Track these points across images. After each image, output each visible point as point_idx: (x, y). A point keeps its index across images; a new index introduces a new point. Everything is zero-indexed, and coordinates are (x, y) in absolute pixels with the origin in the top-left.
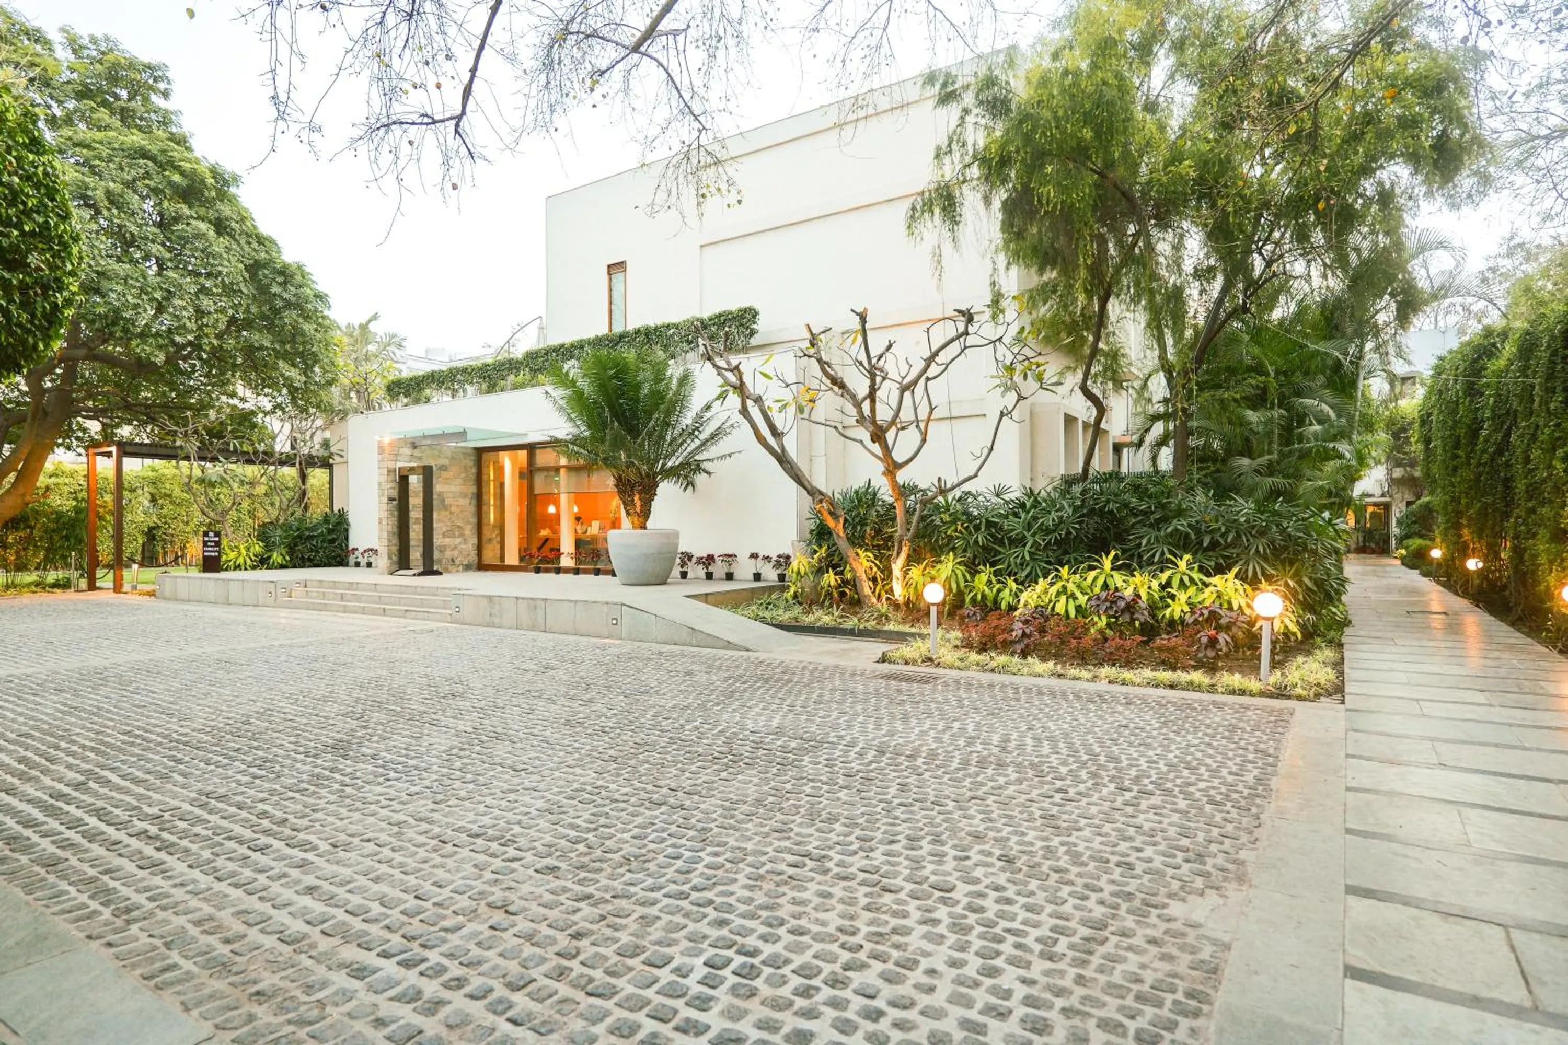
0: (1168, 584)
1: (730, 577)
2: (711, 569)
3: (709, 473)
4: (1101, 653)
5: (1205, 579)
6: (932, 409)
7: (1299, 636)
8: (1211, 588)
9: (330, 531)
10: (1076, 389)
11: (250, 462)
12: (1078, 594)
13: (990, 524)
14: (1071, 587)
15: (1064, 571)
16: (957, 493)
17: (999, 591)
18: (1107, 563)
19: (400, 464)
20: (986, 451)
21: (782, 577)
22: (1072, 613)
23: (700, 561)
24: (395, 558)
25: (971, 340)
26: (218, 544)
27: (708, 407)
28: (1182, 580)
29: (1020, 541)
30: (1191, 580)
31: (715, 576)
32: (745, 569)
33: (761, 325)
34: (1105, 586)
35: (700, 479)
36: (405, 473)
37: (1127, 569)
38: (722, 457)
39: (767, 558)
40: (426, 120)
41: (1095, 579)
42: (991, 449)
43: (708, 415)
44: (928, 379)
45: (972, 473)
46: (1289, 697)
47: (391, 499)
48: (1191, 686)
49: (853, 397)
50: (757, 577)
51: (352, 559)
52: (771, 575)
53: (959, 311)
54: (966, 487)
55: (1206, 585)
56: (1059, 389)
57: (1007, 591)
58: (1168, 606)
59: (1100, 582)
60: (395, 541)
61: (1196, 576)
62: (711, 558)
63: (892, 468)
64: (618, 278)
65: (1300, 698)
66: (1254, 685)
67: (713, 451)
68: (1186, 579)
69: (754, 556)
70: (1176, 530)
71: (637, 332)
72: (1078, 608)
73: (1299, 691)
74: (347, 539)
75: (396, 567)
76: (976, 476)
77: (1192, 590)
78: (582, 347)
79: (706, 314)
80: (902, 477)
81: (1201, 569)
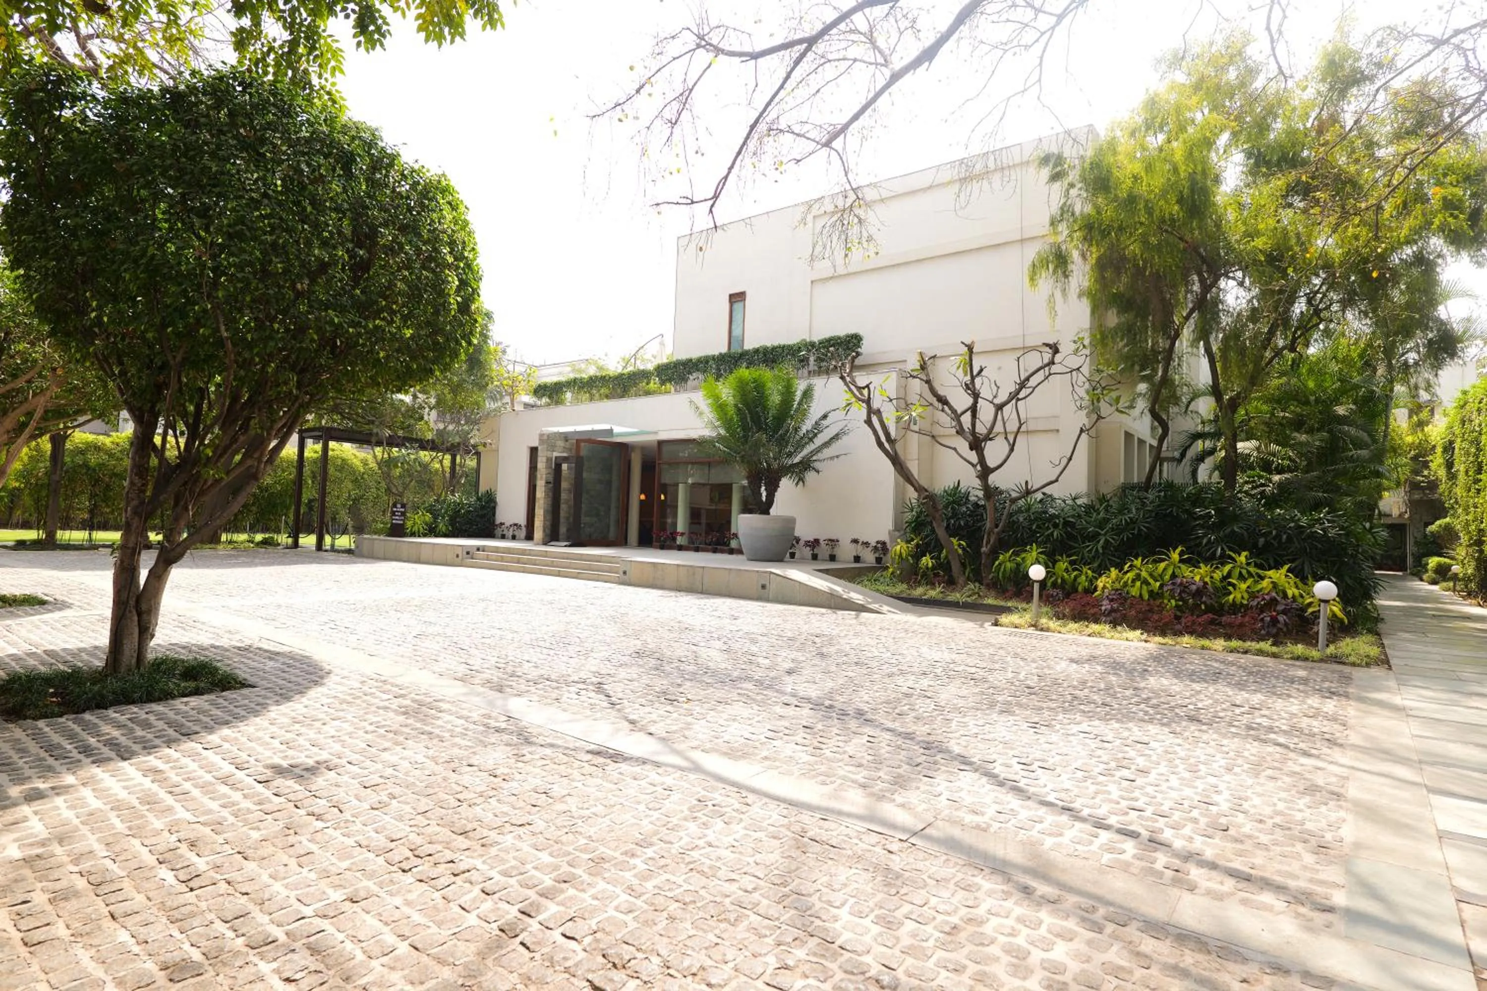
0: (1229, 575)
1: (833, 558)
2: (816, 551)
3: (818, 472)
4: (1178, 627)
5: (1260, 572)
6: (1021, 425)
7: (1346, 621)
8: (1267, 580)
9: (483, 507)
10: (1146, 411)
11: (423, 448)
12: (1151, 581)
13: (1066, 523)
14: (1144, 574)
15: (1138, 562)
16: (1039, 496)
17: (1076, 577)
18: (1175, 556)
19: (555, 454)
20: (1065, 461)
21: (879, 560)
22: (1146, 596)
23: (807, 544)
24: (548, 531)
25: (1054, 368)
26: (403, 514)
27: (825, 417)
28: (1240, 573)
29: (1094, 537)
30: (1249, 572)
31: (819, 557)
32: (846, 551)
33: (865, 348)
34: (1174, 576)
35: (810, 476)
36: (559, 461)
37: (1193, 563)
38: (832, 458)
39: (866, 544)
40: (685, 201)
41: (1165, 569)
42: (1070, 459)
43: (825, 423)
44: (1018, 400)
45: (1054, 478)
46: (1344, 663)
47: (547, 483)
48: (1260, 653)
49: (954, 411)
50: (857, 559)
51: (498, 532)
52: (869, 558)
53: (1047, 345)
54: (1047, 490)
55: (1262, 578)
56: (1132, 412)
57: (1083, 577)
58: (1230, 593)
59: (1170, 572)
60: (549, 517)
61: (1252, 569)
62: (817, 541)
63: (985, 472)
64: (738, 306)
65: (1353, 664)
66: (1314, 653)
67: (827, 452)
68: (1244, 572)
69: (855, 541)
70: (1233, 531)
71: (756, 351)
72: (1151, 593)
73: (1352, 659)
74: (494, 514)
75: (547, 539)
76: (1056, 480)
77: (1250, 581)
78: (707, 362)
79: (816, 338)
80: (993, 479)
81: (1257, 565)
